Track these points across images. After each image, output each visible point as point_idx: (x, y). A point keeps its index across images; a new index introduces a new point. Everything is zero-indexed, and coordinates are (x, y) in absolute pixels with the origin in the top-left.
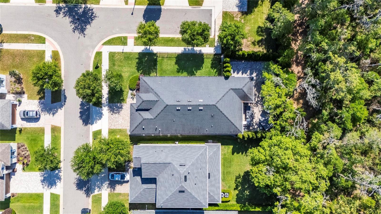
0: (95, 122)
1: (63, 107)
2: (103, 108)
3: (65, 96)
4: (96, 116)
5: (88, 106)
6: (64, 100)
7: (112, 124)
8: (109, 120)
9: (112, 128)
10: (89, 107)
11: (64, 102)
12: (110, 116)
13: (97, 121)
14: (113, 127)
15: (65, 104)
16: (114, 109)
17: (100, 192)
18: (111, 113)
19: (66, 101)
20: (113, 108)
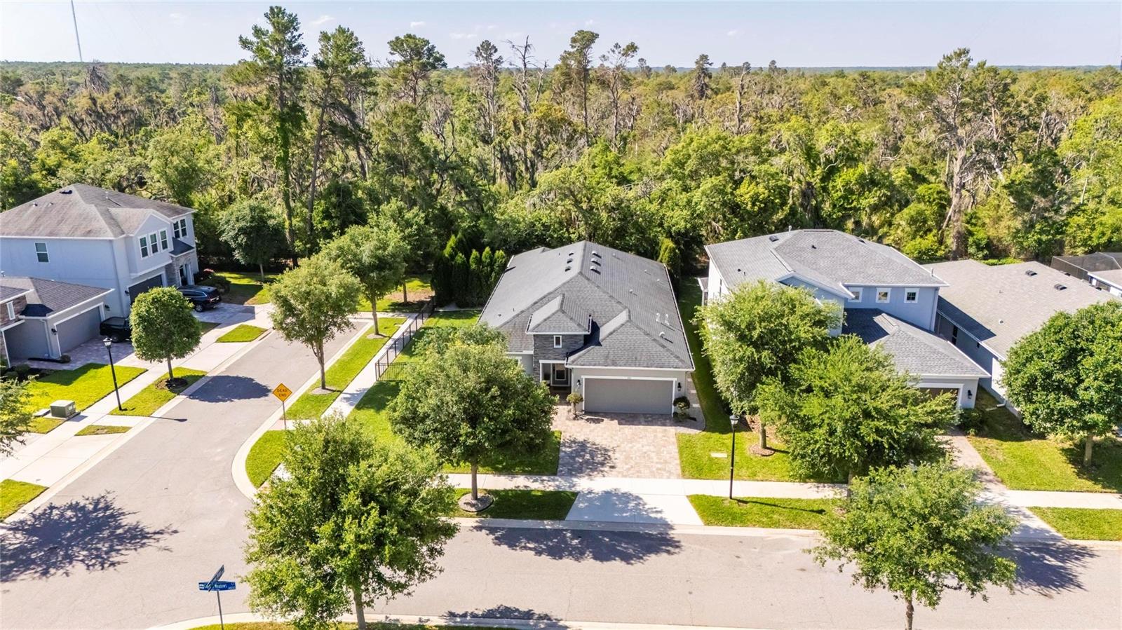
0: (653, 515)
1: (561, 623)
2: (578, 489)
3: (490, 614)
4: (623, 510)
5: (569, 535)
6: (516, 618)
7: (658, 469)
8: (638, 477)
9: (679, 468)
10: (573, 532)
11: (532, 623)
12: (619, 472)
13: (647, 507)
14: (675, 465)
15: (546, 617)
16: (587, 462)
17: (1028, 513)
18: (606, 469)
19: (523, 608)
20: (581, 463)
